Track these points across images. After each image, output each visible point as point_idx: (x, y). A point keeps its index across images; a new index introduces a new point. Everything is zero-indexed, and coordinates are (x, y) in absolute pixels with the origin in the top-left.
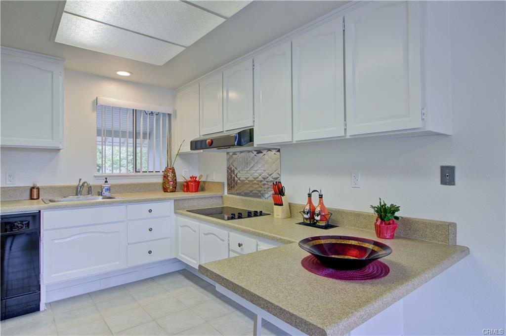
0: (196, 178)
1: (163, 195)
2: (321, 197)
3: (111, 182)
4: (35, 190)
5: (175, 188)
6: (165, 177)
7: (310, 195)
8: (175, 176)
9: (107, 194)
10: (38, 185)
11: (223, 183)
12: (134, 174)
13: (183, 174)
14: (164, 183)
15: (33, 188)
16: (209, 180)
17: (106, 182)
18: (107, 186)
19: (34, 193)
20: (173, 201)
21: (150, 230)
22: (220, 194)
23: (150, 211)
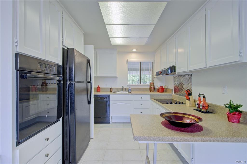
0: (163, 87)
1: (149, 93)
2: (204, 97)
3: (131, 87)
4: (111, 89)
5: (154, 90)
6: (150, 86)
7: (199, 96)
8: (154, 85)
9: (130, 91)
10: (112, 87)
11: (172, 89)
12: (139, 84)
13: (158, 85)
14: (150, 89)
15: (111, 88)
16: (168, 88)
17: (130, 87)
18: (130, 88)
19: (111, 90)
20: (150, 95)
21: (141, 105)
22: (171, 94)
23: (141, 98)
